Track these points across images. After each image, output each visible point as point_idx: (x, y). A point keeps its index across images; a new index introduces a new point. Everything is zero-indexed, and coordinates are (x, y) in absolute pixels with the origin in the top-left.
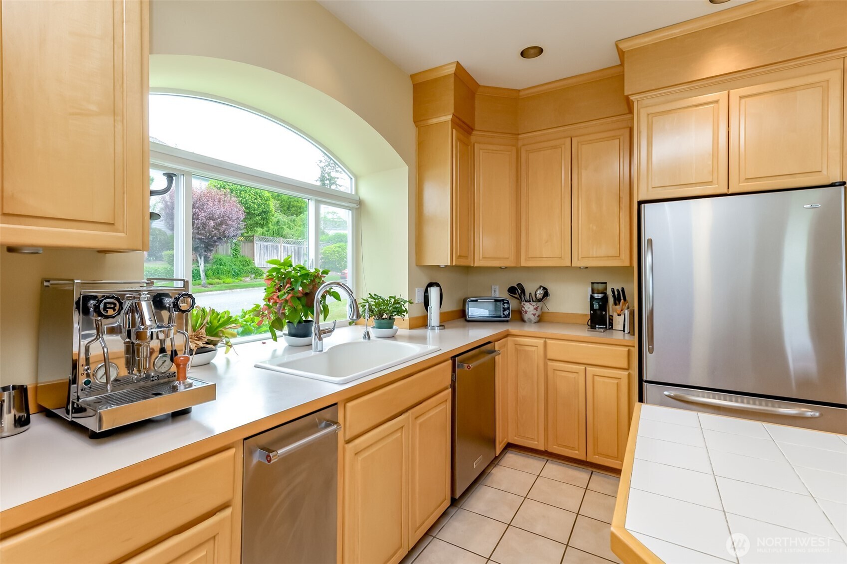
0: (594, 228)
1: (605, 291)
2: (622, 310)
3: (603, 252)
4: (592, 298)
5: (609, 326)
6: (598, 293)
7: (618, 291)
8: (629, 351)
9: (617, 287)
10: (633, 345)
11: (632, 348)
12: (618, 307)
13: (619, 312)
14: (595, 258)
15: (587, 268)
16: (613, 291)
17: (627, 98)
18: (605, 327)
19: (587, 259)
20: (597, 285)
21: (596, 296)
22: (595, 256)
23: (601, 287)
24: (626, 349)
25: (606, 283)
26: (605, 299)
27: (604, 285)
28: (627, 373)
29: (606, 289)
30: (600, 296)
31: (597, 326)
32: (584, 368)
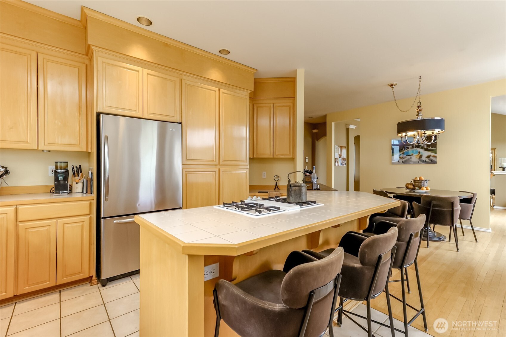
0: (60, 124)
1: (67, 168)
2: (80, 180)
3: (66, 140)
4: (56, 173)
5: (70, 190)
6: (61, 169)
7: (77, 167)
8: (90, 203)
9: (76, 164)
10: (93, 199)
11: (92, 201)
12: (77, 178)
13: (77, 181)
14: (59, 145)
15: (50, 151)
16: (73, 168)
17: (89, 46)
18: (67, 191)
19: (54, 145)
20: (60, 163)
21: (59, 171)
22: (60, 143)
23: (63, 165)
24: (89, 202)
25: (67, 162)
26: (66, 173)
27: (66, 163)
28: (89, 217)
29: (67, 166)
30: (63, 171)
31: (61, 192)
32: (56, 220)
